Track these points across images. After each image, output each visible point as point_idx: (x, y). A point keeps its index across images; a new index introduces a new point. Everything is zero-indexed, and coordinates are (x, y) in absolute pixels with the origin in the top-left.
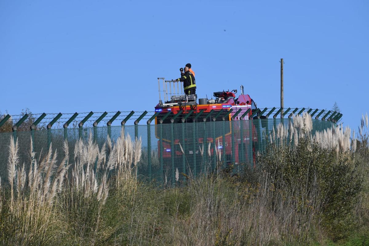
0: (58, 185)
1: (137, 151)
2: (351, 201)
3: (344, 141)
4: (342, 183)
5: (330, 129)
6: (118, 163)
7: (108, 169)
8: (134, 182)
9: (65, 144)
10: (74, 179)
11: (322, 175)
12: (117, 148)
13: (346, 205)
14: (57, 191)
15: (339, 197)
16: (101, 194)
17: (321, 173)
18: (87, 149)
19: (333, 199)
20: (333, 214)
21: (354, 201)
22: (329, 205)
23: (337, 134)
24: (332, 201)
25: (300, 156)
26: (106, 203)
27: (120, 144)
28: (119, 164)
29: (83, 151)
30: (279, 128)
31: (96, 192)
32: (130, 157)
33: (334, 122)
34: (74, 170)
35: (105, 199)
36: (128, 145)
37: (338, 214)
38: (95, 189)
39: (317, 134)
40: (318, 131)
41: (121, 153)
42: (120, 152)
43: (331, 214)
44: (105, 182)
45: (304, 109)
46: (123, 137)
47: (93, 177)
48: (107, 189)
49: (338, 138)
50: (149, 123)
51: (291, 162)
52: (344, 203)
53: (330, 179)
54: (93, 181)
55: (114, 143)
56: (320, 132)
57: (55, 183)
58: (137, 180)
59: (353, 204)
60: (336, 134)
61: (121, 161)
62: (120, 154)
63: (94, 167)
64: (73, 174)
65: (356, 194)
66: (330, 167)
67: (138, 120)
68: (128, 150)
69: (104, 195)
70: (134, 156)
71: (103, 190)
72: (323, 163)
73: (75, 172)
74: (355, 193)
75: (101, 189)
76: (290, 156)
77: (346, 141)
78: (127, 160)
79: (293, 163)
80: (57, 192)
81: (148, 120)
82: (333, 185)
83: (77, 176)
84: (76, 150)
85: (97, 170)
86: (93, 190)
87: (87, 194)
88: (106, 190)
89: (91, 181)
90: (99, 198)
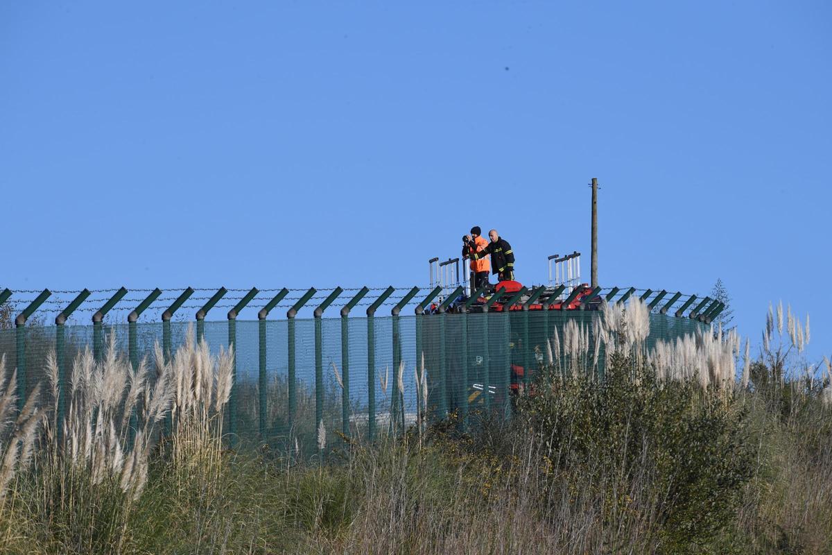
0: (20, 452)
1: (221, 378)
2: (728, 500)
3: (720, 363)
4: (708, 459)
5: (691, 336)
6: (179, 405)
7: (152, 419)
8: (215, 449)
9: (51, 361)
10: (66, 442)
11: (661, 439)
12: (177, 371)
13: (717, 507)
14: (17, 465)
15: (701, 489)
16: (129, 475)
17: (660, 435)
18: (103, 371)
19: (687, 494)
20: (687, 529)
21: (736, 500)
22: (679, 509)
23: (707, 347)
24: (686, 500)
25: (612, 395)
26: (142, 498)
27: (183, 360)
28: (180, 407)
29: (93, 376)
30: (568, 331)
31: (119, 470)
32: (206, 391)
33: (705, 322)
34: (67, 420)
35: (140, 487)
36: (203, 363)
37: (700, 528)
38: (115, 465)
39: (660, 346)
40: (661, 340)
41: (185, 383)
42: (183, 380)
43: (683, 529)
44: (140, 448)
45: (632, 290)
46: (192, 346)
47: (113, 436)
48: (143, 464)
49: (707, 356)
50: (263, 316)
51: (591, 408)
52: (714, 503)
53: (682, 449)
54: (112, 445)
55: (169, 358)
56: (666, 342)
57: (13, 450)
58: (222, 446)
59: (732, 506)
60: (705, 347)
61: (184, 402)
62: (182, 385)
63: (117, 414)
64: (65, 429)
65: (741, 483)
66: (681, 422)
67: (237, 309)
68: (203, 376)
69: (138, 477)
70: (216, 388)
71: (134, 467)
72: (666, 412)
73: (70, 426)
74: (738, 481)
75: (130, 465)
76: (589, 395)
77: (726, 364)
78: (201, 399)
79: (596, 412)
80: (18, 469)
81: (261, 308)
82: (687, 461)
83: (74, 434)
84: (75, 374)
85: (124, 421)
86: (111, 467)
87: (97, 478)
88: (142, 466)
89: (107, 446)
90: (125, 486)
